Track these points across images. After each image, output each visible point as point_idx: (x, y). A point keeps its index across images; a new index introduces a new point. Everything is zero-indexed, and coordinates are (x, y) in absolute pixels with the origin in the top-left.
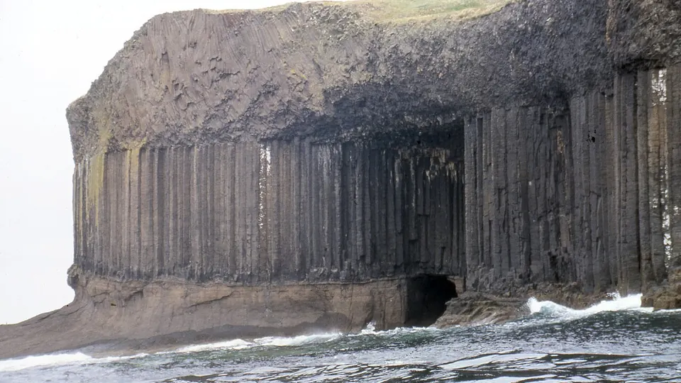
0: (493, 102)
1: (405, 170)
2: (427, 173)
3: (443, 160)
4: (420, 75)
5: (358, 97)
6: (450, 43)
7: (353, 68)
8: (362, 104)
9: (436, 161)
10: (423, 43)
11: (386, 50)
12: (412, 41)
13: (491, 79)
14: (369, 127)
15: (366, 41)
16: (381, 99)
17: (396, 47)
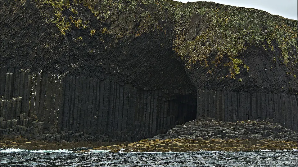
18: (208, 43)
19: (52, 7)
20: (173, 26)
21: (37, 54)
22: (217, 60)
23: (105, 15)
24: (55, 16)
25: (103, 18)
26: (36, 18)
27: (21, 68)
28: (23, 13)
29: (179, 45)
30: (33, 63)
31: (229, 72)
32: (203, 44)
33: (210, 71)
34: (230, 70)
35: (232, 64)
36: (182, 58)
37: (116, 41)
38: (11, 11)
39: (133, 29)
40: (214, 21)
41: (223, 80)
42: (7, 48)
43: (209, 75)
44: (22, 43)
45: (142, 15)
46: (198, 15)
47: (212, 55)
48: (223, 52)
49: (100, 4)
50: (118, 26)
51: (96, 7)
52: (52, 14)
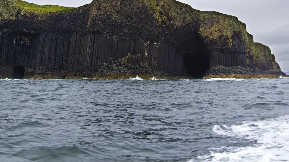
0: (50, 31)
1: (16, 41)
2: (21, 42)
3: (26, 40)
4: (31, 21)
5: (11, 22)
6: (41, 16)
7: (11, 16)
8: (12, 24)
9: (25, 40)
10: (33, 14)
11: (22, 13)
12: (30, 13)
13: (51, 26)
14: (12, 30)
15: (16, 10)
16: (18, 24)
17: (25, 14)
18: (218, 31)
19: (154, 9)
20: (199, 22)
21: (148, 33)
22: (223, 39)
23: (173, 15)
24: (156, 14)
25: (172, 16)
26: (147, 14)
27: (138, 39)
28: (139, 11)
29: (202, 31)
30: (145, 37)
31: (228, 45)
32: (216, 31)
33: (219, 44)
34: (229, 44)
35: (230, 41)
36: (203, 37)
37: (176, 27)
38: (132, 9)
39: (182, 22)
40: (221, 21)
41: (225, 48)
42: (130, 29)
43: (219, 46)
44: (138, 27)
45: (187, 15)
46: (212, 17)
47: (221, 37)
48: (226, 36)
49: (171, 9)
50: (177, 20)
51: (169, 10)
52: (155, 13)
